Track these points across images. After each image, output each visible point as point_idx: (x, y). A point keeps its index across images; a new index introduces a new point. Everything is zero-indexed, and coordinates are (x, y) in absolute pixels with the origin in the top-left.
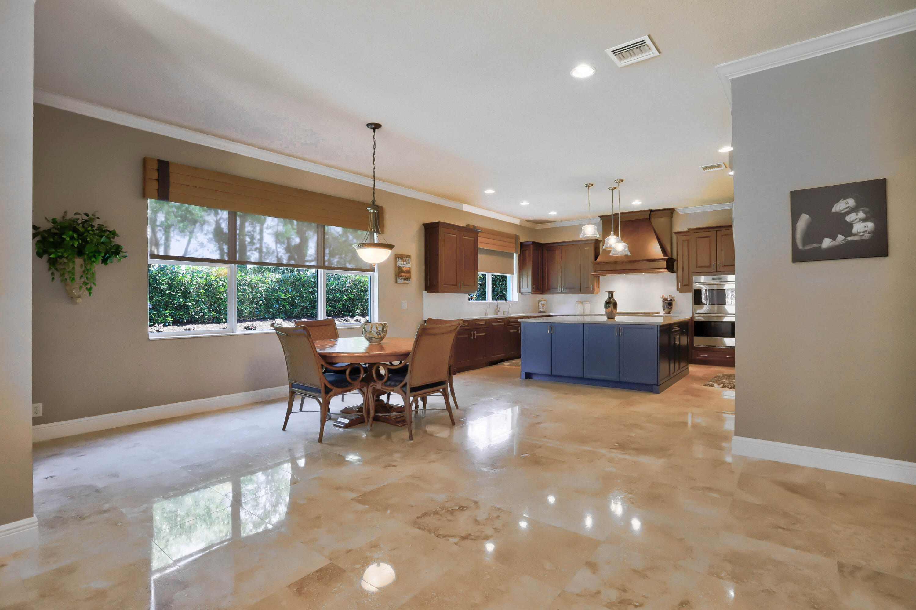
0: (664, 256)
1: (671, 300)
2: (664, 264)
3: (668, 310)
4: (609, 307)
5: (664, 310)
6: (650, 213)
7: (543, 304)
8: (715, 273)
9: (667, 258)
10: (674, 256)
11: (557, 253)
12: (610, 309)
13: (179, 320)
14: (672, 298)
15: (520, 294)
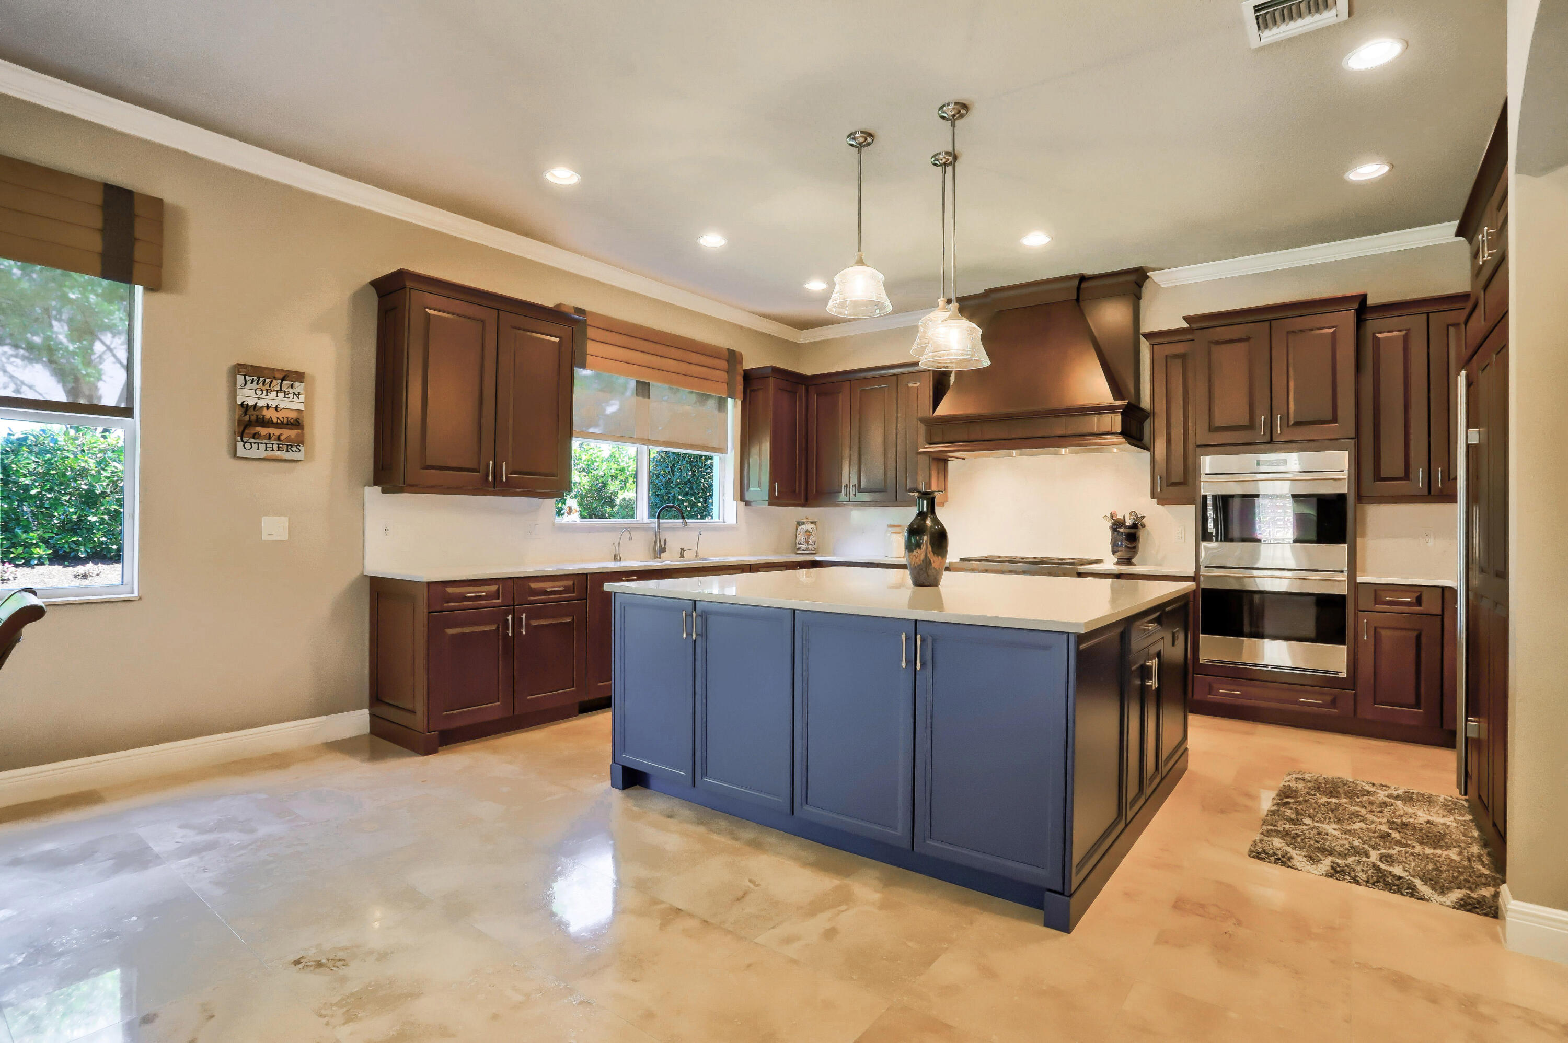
0: (1115, 400)
1: (1135, 526)
2: (1115, 421)
3: (1126, 555)
4: (918, 545)
5: (1114, 552)
6: (1080, 283)
7: (807, 531)
8: (1267, 446)
9: (1125, 402)
10: (1145, 402)
11: (843, 400)
12: (920, 554)
13: (70, 553)
14: (1136, 520)
15: (743, 504)
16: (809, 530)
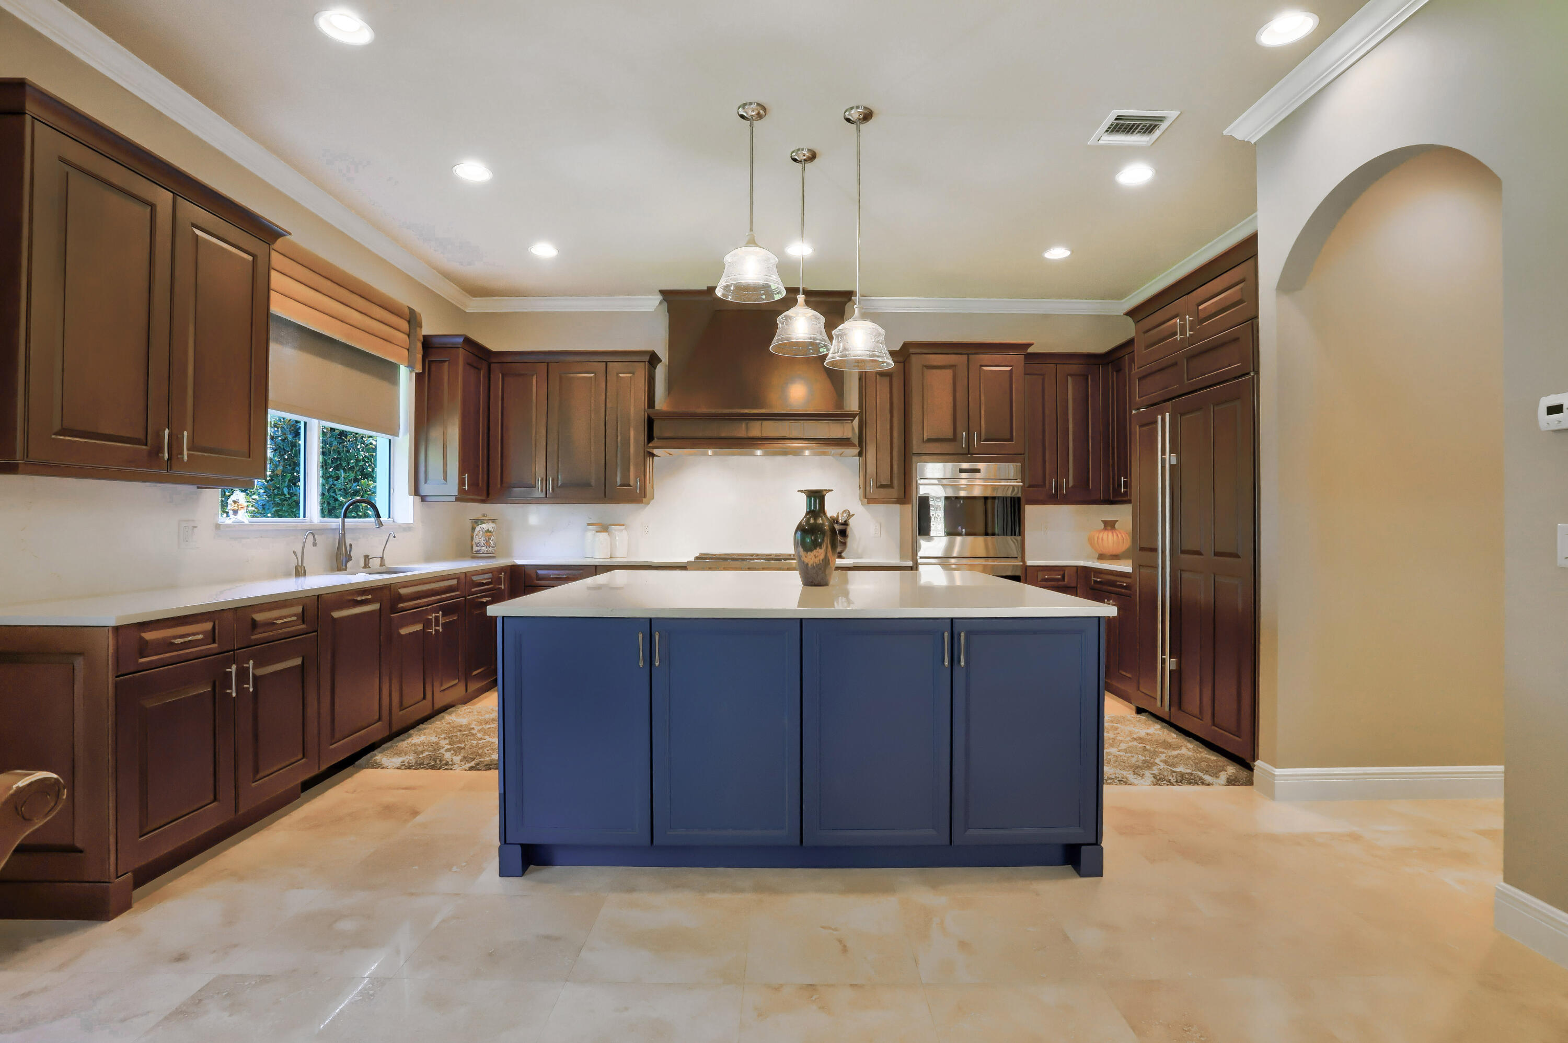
1: (846, 523)
2: (846, 427)
4: (816, 545)
7: (488, 531)
8: (966, 456)
11: (537, 384)
12: (815, 554)
14: (848, 517)
15: (418, 498)
16: (490, 530)
